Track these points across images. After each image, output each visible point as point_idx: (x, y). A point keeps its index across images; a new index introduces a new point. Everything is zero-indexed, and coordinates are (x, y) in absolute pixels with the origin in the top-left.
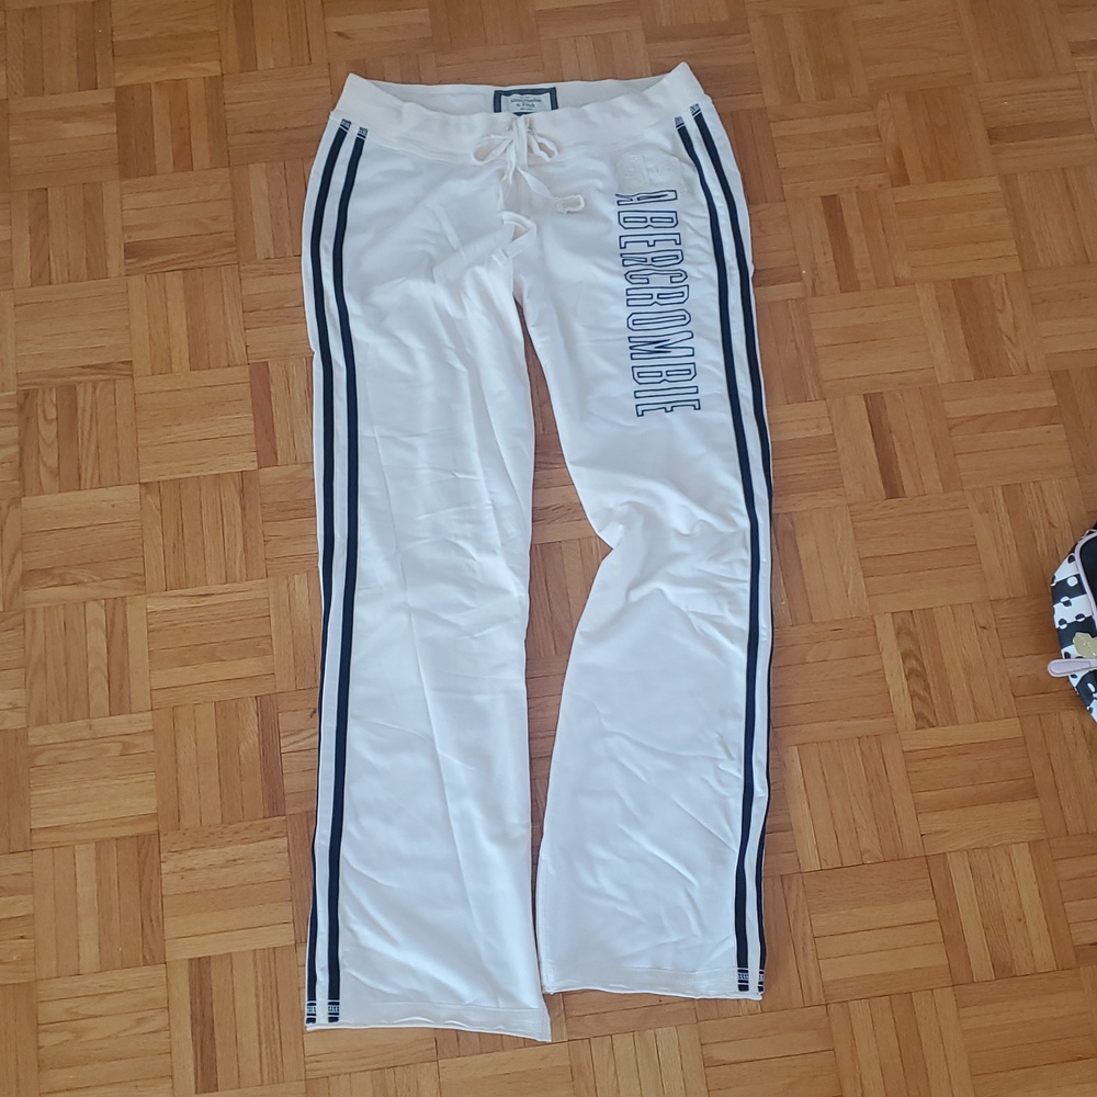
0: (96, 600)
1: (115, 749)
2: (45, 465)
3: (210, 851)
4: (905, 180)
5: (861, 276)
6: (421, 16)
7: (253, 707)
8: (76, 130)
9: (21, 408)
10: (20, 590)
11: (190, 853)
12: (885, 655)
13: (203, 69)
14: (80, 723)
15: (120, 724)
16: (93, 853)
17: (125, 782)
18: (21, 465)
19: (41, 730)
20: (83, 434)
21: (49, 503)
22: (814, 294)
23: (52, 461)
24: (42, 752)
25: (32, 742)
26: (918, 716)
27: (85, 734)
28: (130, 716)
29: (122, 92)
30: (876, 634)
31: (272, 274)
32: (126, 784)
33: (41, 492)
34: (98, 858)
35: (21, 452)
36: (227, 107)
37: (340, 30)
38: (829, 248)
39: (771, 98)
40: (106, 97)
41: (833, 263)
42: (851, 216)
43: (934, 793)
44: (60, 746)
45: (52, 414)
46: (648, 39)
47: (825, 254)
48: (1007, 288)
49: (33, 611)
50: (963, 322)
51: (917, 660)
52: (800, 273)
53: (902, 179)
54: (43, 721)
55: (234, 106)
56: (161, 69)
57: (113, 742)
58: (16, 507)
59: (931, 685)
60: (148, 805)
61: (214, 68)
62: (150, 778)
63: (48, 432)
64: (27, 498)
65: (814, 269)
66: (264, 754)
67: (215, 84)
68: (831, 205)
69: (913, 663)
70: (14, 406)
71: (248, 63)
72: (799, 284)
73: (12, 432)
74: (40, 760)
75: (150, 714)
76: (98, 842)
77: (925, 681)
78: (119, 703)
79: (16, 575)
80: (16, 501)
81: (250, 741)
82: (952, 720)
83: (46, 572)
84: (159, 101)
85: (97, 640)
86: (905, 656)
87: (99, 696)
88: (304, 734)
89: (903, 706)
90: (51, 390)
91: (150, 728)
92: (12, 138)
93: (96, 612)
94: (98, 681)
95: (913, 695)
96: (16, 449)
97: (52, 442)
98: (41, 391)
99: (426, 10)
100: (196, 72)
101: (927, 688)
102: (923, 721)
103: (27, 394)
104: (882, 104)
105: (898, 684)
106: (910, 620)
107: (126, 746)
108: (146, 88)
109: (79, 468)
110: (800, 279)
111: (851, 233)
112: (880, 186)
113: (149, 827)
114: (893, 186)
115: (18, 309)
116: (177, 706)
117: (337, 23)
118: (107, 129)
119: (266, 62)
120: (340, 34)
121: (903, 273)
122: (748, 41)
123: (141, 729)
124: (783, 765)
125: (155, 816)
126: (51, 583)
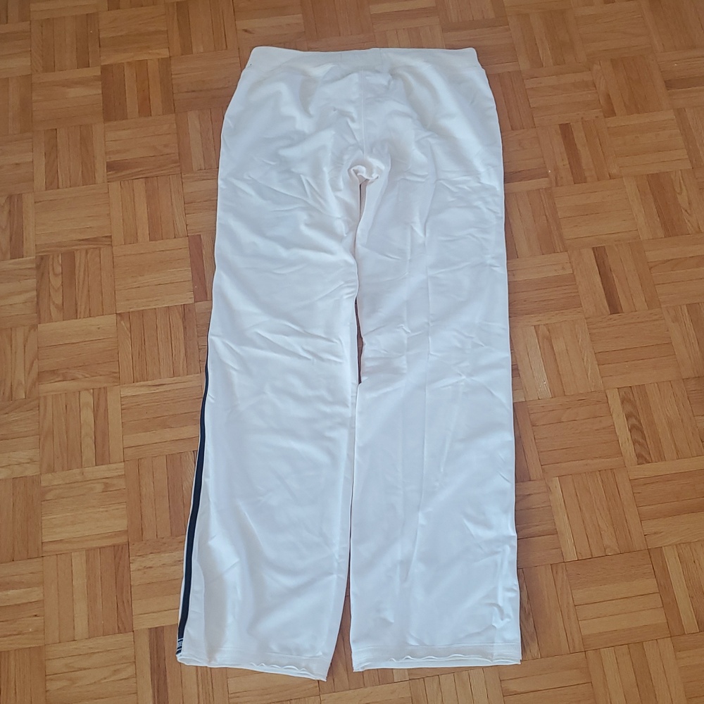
0: (87, 390)
1: (99, 487)
2: (54, 303)
3: (163, 555)
4: (613, 113)
5: (587, 174)
6: (295, 19)
7: (191, 458)
8: (74, 92)
9: (38, 267)
10: (37, 384)
11: (151, 556)
12: (614, 416)
13: (158, 54)
14: (76, 471)
15: (102, 471)
16: (84, 558)
17: (105, 509)
18: (38, 303)
19: (49, 476)
20: (79, 282)
21: (55, 328)
22: (557, 185)
23: (59, 301)
24: (51, 490)
25: (43, 484)
26: (639, 456)
27: (79, 478)
28: (109, 466)
29: (105, 69)
30: (608, 402)
31: (204, 180)
32: (107, 511)
33: (51, 320)
34: (87, 561)
35: (38, 296)
36: (173, 77)
37: (245, 28)
38: (565, 155)
39: (524, 65)
41: (568, 165)
42: (579, 136)
43: (650, 507)
44: (61, 486)
45: (59, 270)
46: (443, 30)
47: (563, 160)
48: (684, 181)
49: (45, 397)
50: (655, 200)
51: (636, 419)
52: (547, 172)
53: (611, 113)
54: (51, 470)
55: (177, 76)
56: (132, 54)
57: (98, 483)
58: (35, 330)
59: (647, 436)
60: (122, 524)
61: (165, 53)
62: (123, 506)
63: (56, 282)
64: (41, 325)
65: (556, 169)
67: (165, 63)
68: (566, 130)
69: (633, 421)
70: (34, 266)
71: (187, 49)
72: (546, 179)
73: (32, 282)
74: (49, 496)
75: (123, 464)
76: (88, 550)
77: (642, 432)
78: (102, 458)
79: (34, 374)
80: (34, 327)
81: (190, 481)
82: (661, 458)
83: (53, 372)
84: (128, 73)
85: (87, 416)
86: (628, 417)
87: (89, 453)
89: (628, 449)
90: (58, 256)
91: (123, 473)
92: (34, 98)
93: (87, 398)
94: (88, 441)
95: (635, 442)
96: (35, 293)
97: (58, 289)
98: (51, 257)
99: (300, 15)
100: (153, 56)
101: (644, 438)
102: (642, 459)
103: (42, 258)
104: (596, 67)
105: (624, 434)
106: (631, 394)
107: (106, 484)
108: (121, 66)
109: (76, 304)
110: (547, 176)
111: (579, 147)
112: (597, 117)
113: (122, 540)
114: (605, 117)
115: (37, 204)
116: (141, 459)
117: (243, 24)
118: (96, 92)
119: (198, 48)
120: (246, 31)
121: (614, 171)
122: (508, 30)
123: (116, 474)
124: (549, 490)
125: (126, 532)
126: (57, 380)
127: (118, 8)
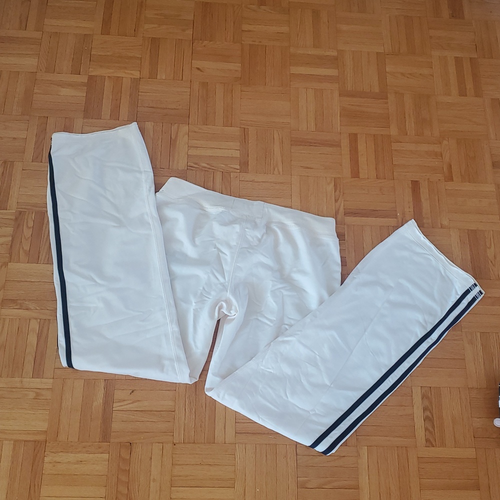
0: (36, 319)
1: (32, 395)
2: (23, 248)
3: (70, 455)
4: (452, 180)
5: (425, 221)
6: (236, 66)
7: (102, 384)
8: (65, 92)
9: (16, 219)
11: (61, 454)
12: (415, 407)
13: (132, 74)
14: (17, 379)
15: (37, 383)
16: (12, 446)
17: (33, 412)
18: (11, 246)
20: (44, 236)
21: (21, 267)
23: (27, 248)
26: (427, 440)
27: (18, 385)
28: (42, 380)
29: (91, 78)
30: (412, 396)
32: (34, 414)
33: (19, 261)
34: (14, 449)
35: (12, 241)
36: (140, 93)
37: (198, 67)
38: (411, 205)
39: (394, 131)
40: (85, 79)
41: (413, 212)
42: (424, 192)
43: (429, 480)
44: (5, 389)
45: (31, 224)
46: (340, 95)
47: (409, 207)
48: (493, 239)
49: (4, 319)
50: (471, 250)
51: (430, 412)
53: (450, 178)
55: (143, 94)
56: (111, 71)
57: (32, 391)
58: (5, 267)
59: (436, 426)
60: (44, 426)
61: (137, 74)
62: (47, 412)
63: (28, 233)
64: (11, 264)
65: (404, 214)
66: (104, 410)
67: (136, 82)
68: (415, 185)
69: (428, 413)
70: (13, 217)
71: (153, 75)
72: (396, 220)
73: (9, 230)
75: (52, 380)
76: (16, 441)
77: (433, 423)
78: (38, 372)
80: (6, 264)
81: (98, 402)
82: (443, 444)
83: (14, 301)
84: (108, 85)
85: (33, 339)
86: (425, 409)
87: (29, 367)
88: (126, 403)
89: (421, 434)
90: (33, 213)
91: (51, 387)
92: (35, 91)
93: (35, 325)
94: (30, 359)
95: (426, 429)
96: (10, 238)
97: (28, 238)
98: (27, 213)
99: (240, 64)
100: (128, 75)
101: (433, 427)
102: (429, 443)
103: (20, 213)
104: (445, 142)
105: (419, 423)
106: (430, 392)
107: (38, 394)
108: (103, 78)
109: (39, 253)
110: (396, 217)
111: (423, 200)
112: (439, 180)
113: (41, 438)
114: (445, 181)
115: (24, 171)
116: (66, 379)
117: (197, 63)
118: (81, 94)
119: (161, 75)
120: (198, 69)
121: (445, 222)
122: (387, 103)
123: (46, 387)
124: (358, 456)
125: (46, 432)
126: (15, 307)
127: (108, 34)
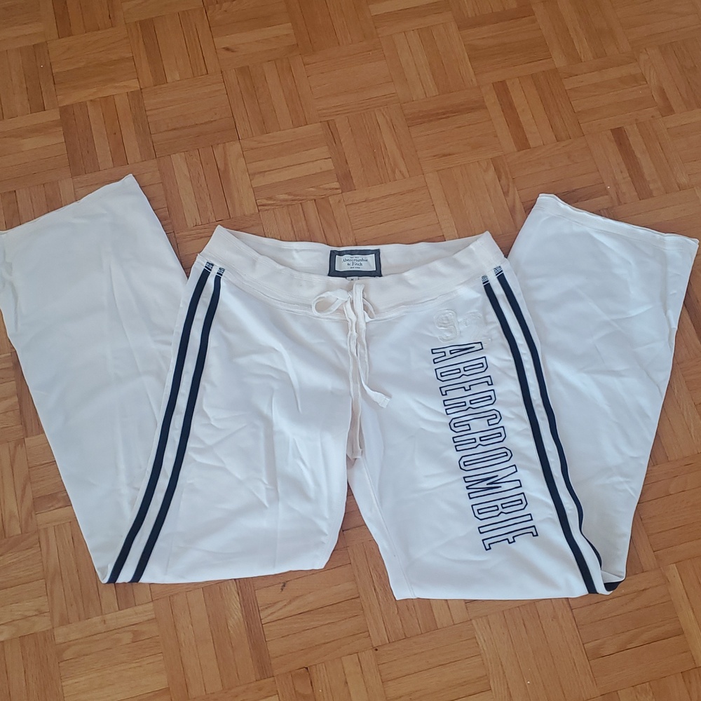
1: (127, 638)
4: (670, 111)
5: (652, 186)
6: (284, 30)
7: (234, 589)
8: (29, 144)
10: (33, 514)
13: (125, 86)
14: (96, 619)
15: (128, 616)
17: (138, 664)
18: (21, 411)
19: (64, 630)
22: (620, 203)
24: (69, 646)
25: (59, 640)
27: (101, 628)
28: (135, 608)
29: (64, 110)
31: (202, 237)
32: (140, 666)
33: (40, 432)
35: (19, 402)
36: (148, 113)
37: (226, 46)
38: (623, 166)
39: (559, 61)
40: (54, 115)
41: (629, 178)
42: (635, 140)
44: (80, 641)
46: (459, 28)
47: (622, 172)
49: (46, 530)
52: (606, 188)
53: (668, 110)
54: (65, 621)
55: (152, 112)
56: (94, 90)
57: (124, 632)
58: (22, 446)
60: (160, 681)
61: (134, 85)
62: (158, 658)
64: (29, 439)
65: (616, 184)
66: (249, 630)
67: (136, 97)
68: (619, 136)
71: (160, 78)
72: (607, 197)
73: (10, 387)
74: (68, 655)
75: (151, 604)
78: (125, 598)
79: (28, 502)
80: (21, 442)
81: (236, 617)
83: (51, 497)
84: (94, 113)
87: (108, 594)
88: (280, 605)
91: (154, 616)
96: (16, 399)
99: (290, 24)
100: (120, 90)
104: (643, 57)
107: (135, 633)
108: (82, 105)
110: (607, 194)
111: (638, 155)
112: (653, 117)
114: (663, 116)
116: (173, 596)
117: (223, 41)
118: (56, 140)
119: (173, 76)
120: (227, 49)
121: (683, 180)
122: (534, 21)
123: (146, 618)
124: (667, 581)
125: (168, 689)
126: (57, 506)
127: (70, 35)
